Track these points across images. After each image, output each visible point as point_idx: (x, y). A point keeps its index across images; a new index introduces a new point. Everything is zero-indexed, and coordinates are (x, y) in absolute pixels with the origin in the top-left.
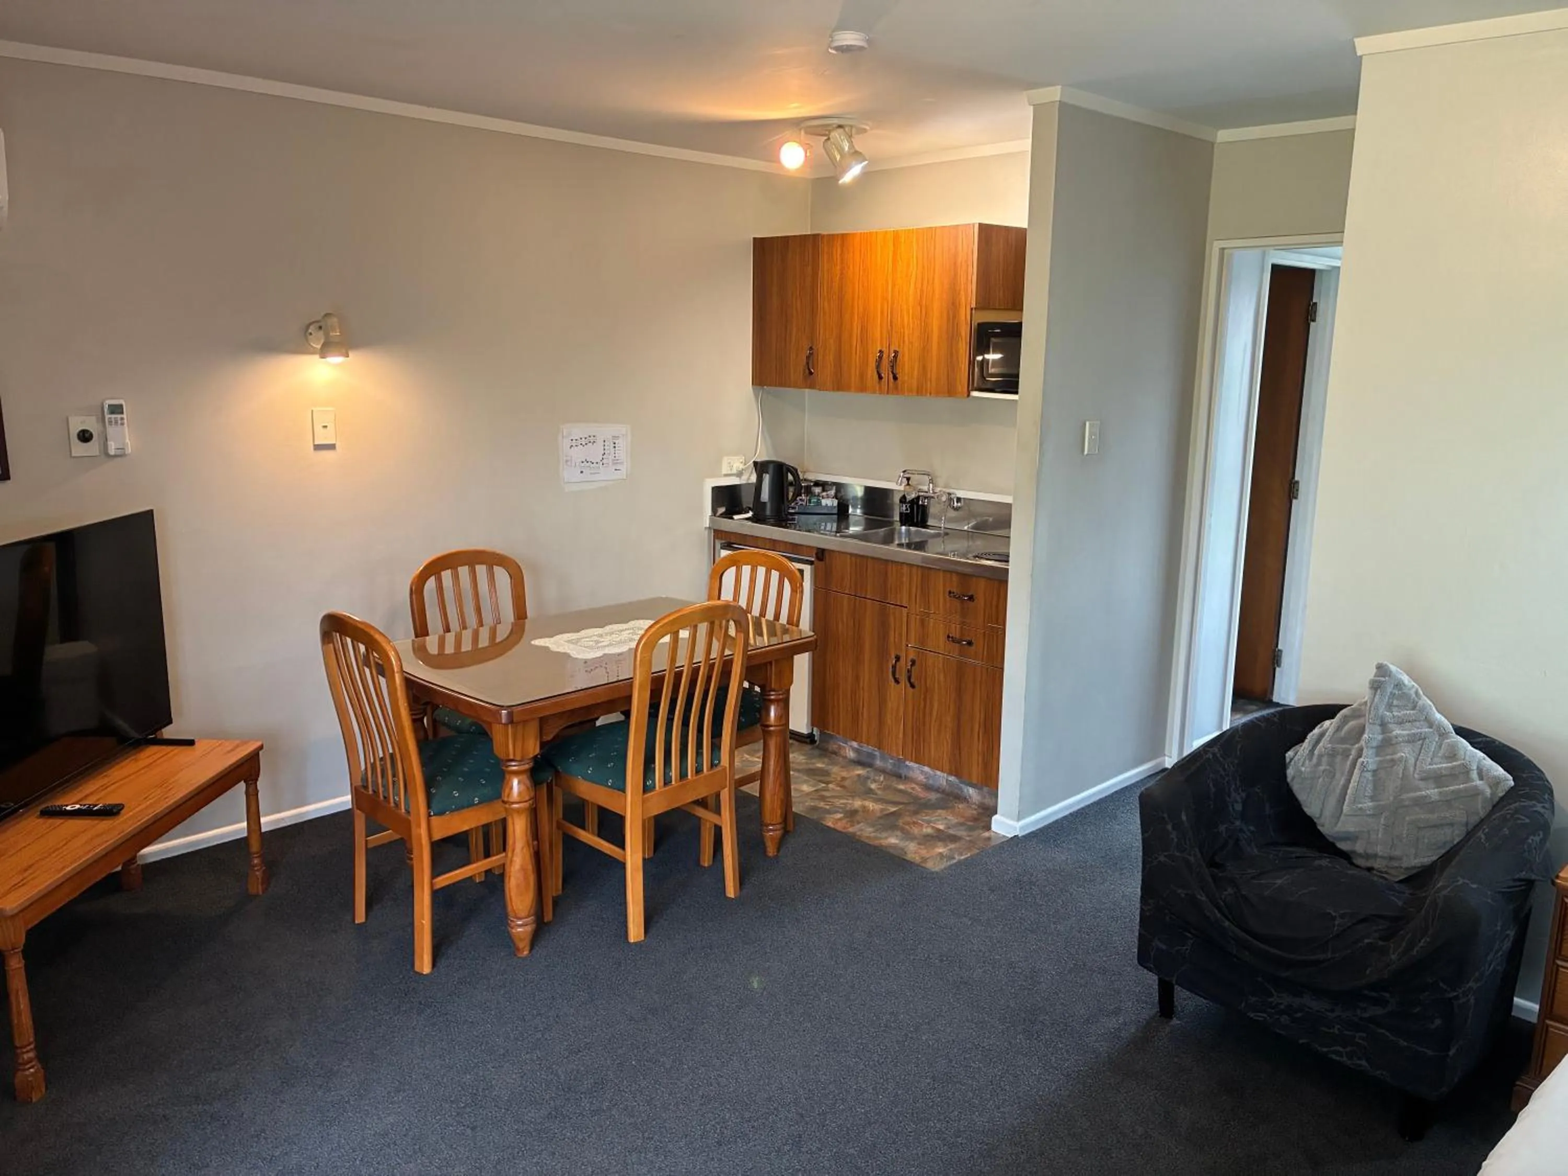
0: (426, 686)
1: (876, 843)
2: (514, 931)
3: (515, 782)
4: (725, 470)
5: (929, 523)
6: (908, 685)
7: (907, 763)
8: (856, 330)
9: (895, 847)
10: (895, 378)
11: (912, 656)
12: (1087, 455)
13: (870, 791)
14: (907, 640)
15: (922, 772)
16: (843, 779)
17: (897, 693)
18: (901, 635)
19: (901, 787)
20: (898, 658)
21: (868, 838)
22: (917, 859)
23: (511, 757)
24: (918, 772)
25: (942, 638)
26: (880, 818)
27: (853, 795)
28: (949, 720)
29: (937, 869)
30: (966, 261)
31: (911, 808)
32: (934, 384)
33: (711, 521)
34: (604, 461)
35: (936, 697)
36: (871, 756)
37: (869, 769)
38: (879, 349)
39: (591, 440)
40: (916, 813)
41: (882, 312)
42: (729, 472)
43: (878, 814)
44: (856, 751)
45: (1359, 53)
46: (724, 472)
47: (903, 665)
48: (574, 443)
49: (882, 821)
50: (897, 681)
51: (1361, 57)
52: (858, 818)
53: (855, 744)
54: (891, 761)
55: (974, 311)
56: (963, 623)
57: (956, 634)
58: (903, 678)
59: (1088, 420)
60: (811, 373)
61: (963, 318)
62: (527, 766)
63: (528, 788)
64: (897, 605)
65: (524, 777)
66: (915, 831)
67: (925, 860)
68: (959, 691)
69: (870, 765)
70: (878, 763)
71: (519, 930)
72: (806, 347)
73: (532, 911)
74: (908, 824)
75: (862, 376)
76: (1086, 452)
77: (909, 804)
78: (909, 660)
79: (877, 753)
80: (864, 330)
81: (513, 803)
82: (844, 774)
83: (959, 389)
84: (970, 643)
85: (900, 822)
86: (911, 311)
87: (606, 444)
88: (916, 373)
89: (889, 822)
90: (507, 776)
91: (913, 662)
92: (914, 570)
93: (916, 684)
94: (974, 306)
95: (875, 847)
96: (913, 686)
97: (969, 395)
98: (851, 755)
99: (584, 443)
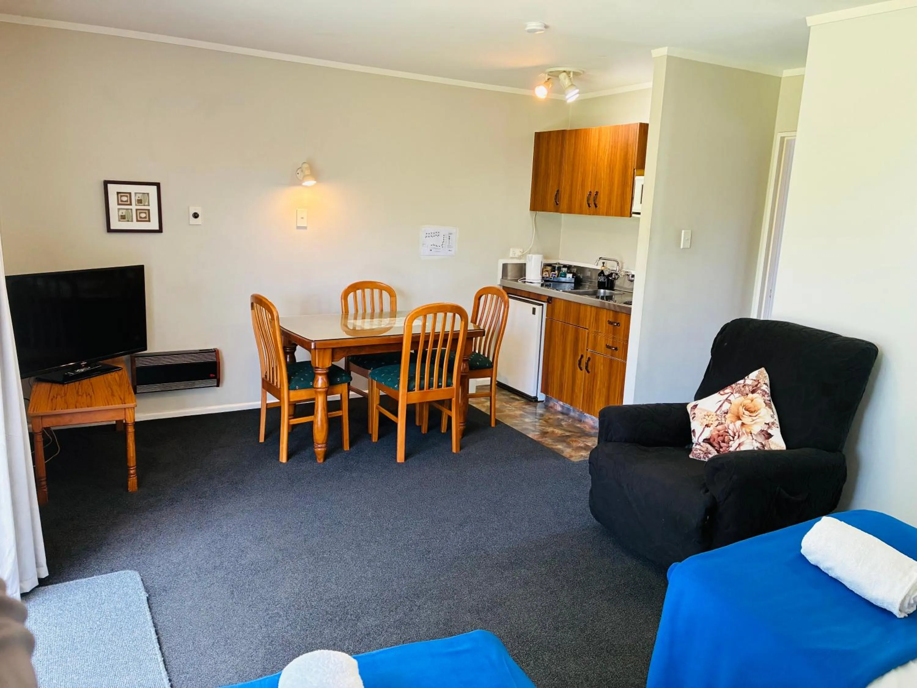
0: (289, 334)
1: (550, 447)
2: (316, 450)
3: (320, 378)
4: (511, 255)
5: (615, 288)
6: (586, 371)
7: (585, 414)
8: (580, 179)
9: (559, 449)
10: (596, 206)
11: (588, 356)
12: (683, 248)
13: (562, 425)
14: (587, 347)
15: (592, 419)
16: (550, 419)
17: (581, 374)
18: (584, 344)
19: (579, 425)
20: (582, 356)
21: (548, 444)
22: (568, 456)
23: (317, 366)
24: (590, 419)
25: (604, 346)
26: (559, 437)
27: (551, 425)
28: (604, 390)
29: (576, 461)
30: (633, 144)
31: (579, 435)
32: (614, 209)
33: (501, 281)
34: (443, 246)
35: (599, 379)
36: (568, 409)
37: (566, 416)
38: (590, 191)
39: (437, 234)
40: (580, 437)
41: (592, 171)
42: (514, 256)
43: (559, 435)
44: (562, 407)
45: (809, 25)
46: (511, 256)
47: (584, 360)
48: (428, 235)
49: (559, 438)
50: (581, 369)
51: (810, 27)
52: (547, 435)
53: (561, 403)
54: (578, 413)
55: (635, 171)
56: (613, 338)
57: (610, 344)
58: (583, 366)
59: (684, 229)
60: (557, 204)
61: (630, 173)
62: (325, 372)
63: (325, 382)
64: (583, 328)
65: (324, 377)
66: (574, 444)
67: (571, 456)
68: (610, 375)
69: (567, 414)
70: (572, 414)
71: (319, 449)
72: (556, 190)
73: (324, 442)
74: (572, 441)
75: (581, 206)
76: (682, 247)
77: (577, 433)
78: (587, 358)
79: (571, 408)
80: (583, 181)
81: (318, 388)
82: (551, 417)
83: (626, 212)
84: (616, 349)
85: (568, 440)
86: (605, 170)
87: (445, 237)
88: (606, 204)
89: (563, 439)
90: (316, 376)
91: (589, 359)
92: (593, 308)
93: (590, 370)
94: (635, 167)
95: (548, 448)
96: (588, 372)
97: (631, 216)
98: (559, 409)
99: (433, 236)
